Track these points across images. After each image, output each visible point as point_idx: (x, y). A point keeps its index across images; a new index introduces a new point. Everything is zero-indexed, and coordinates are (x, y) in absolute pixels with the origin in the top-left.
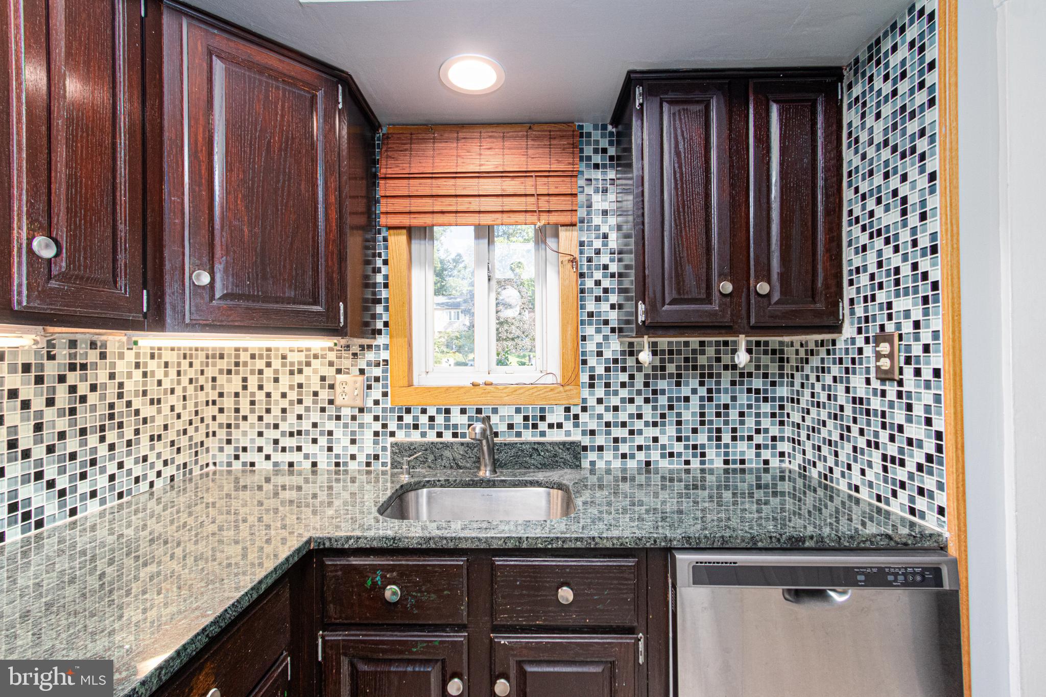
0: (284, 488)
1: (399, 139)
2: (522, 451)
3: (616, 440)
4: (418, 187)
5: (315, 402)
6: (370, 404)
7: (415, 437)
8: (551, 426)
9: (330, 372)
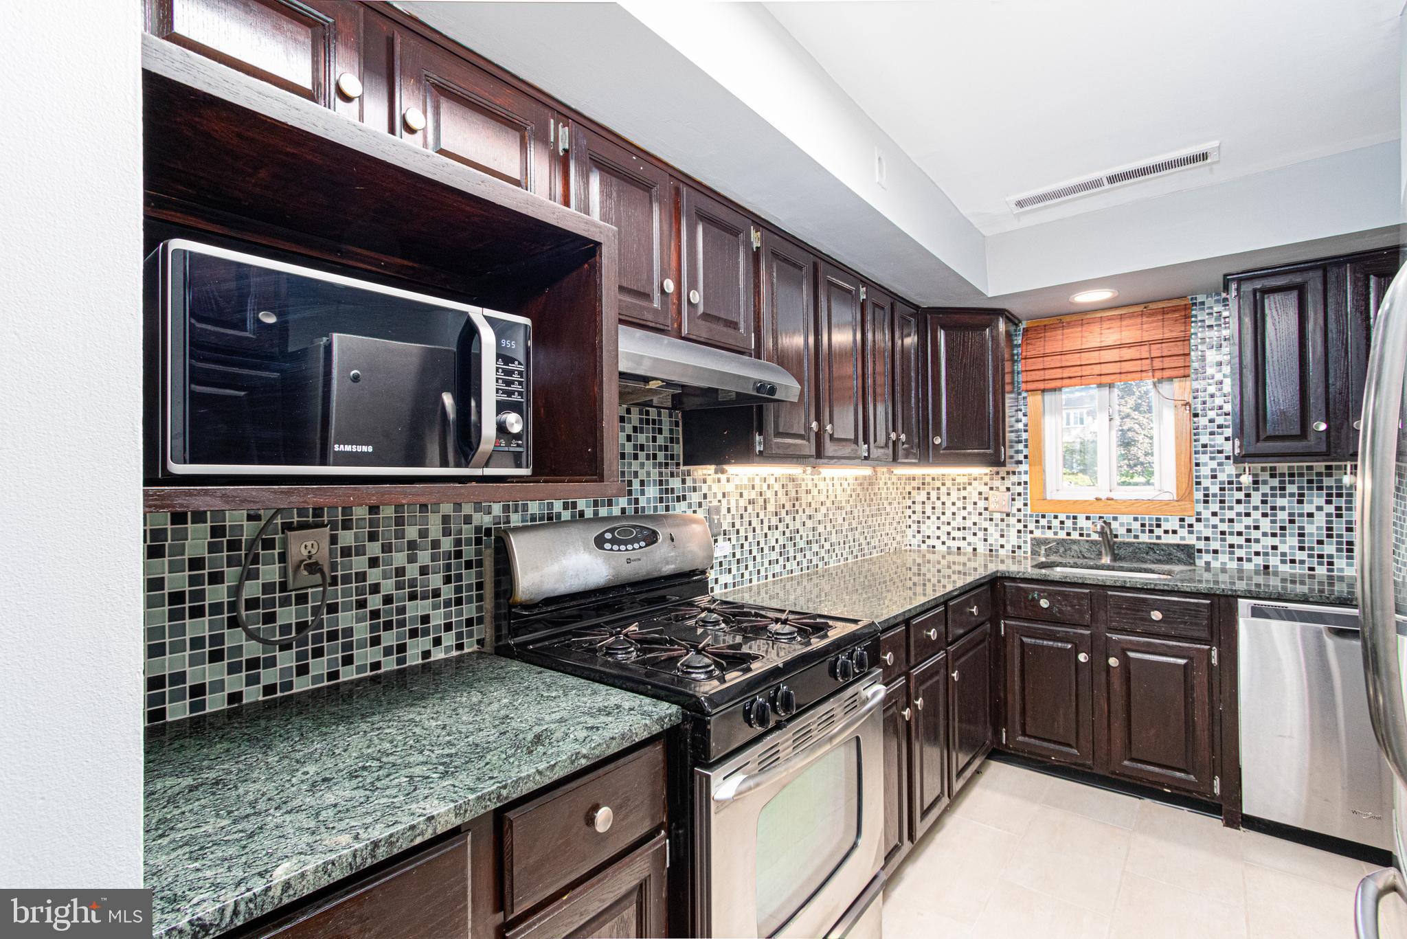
0: (954, 563)
1: (1035, 330)
2: (1140, 549)
3: (1231, 546)
4: (1049, 362)
5: (975, 509)
6: (1014, 511)
7: (1049, 534)
8: (1166, 532)
9: (985, 489)
